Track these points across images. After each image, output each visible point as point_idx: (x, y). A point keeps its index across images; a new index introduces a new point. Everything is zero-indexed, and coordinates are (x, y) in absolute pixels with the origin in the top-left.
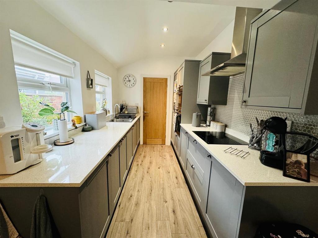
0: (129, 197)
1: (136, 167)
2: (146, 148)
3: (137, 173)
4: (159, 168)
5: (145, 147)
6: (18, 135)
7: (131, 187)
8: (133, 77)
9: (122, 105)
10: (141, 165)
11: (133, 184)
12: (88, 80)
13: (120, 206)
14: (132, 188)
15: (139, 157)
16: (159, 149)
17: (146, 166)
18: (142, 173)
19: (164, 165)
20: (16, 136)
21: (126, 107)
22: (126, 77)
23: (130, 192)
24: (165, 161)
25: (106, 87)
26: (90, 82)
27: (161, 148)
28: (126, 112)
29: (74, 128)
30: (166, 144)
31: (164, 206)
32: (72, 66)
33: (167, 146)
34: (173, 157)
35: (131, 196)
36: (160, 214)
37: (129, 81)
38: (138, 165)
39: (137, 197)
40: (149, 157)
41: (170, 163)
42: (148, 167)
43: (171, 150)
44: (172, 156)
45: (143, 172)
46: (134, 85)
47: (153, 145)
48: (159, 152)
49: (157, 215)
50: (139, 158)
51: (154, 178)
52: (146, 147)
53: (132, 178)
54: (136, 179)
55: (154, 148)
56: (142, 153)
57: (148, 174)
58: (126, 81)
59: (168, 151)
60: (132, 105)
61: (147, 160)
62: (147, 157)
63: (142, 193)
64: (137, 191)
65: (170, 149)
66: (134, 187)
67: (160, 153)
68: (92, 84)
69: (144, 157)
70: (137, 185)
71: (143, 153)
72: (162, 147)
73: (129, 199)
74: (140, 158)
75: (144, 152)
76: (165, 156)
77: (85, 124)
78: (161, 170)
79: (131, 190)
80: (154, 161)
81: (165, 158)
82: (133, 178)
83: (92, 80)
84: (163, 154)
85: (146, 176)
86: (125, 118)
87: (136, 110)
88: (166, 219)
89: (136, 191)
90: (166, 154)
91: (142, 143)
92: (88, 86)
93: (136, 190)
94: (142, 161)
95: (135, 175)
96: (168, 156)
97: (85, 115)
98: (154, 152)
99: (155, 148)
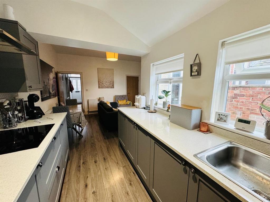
0: (132, 183)
13: (134, 173)
14: (137, 195)
31: (96, 188)
35: (131, 184)
36: (99, 179)
39: (124, 185)
49: (101, 178)
63: (122, 193)
64: (129, 193)
73: (130, 181)
88: (94, 178)
89: (129, 191)
93: (131, 193)
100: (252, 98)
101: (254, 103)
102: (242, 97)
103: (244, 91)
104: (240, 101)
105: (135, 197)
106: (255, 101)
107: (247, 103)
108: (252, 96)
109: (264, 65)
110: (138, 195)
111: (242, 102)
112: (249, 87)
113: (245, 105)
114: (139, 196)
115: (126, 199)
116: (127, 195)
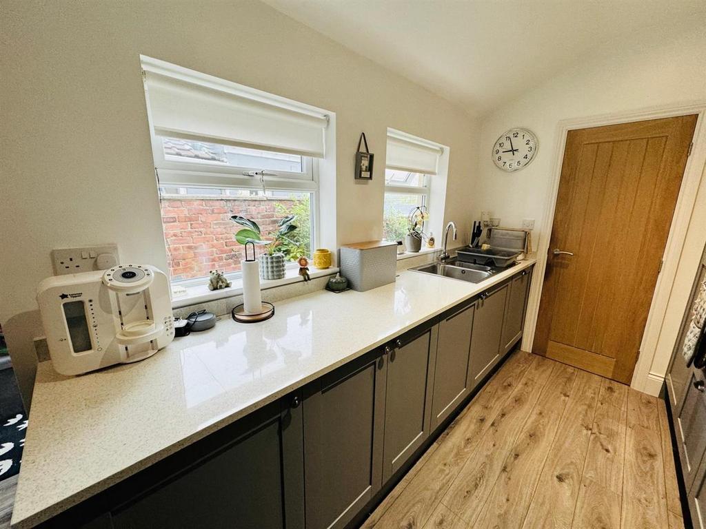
0: (405, 523)
1: (472, 427)
2: (536, 369)
3: (466, 450)
4: (560, 479)
5: (534, 364)
6: (80, 295)
7: (426, 489)
8: (527, 137)
9: (477, 224)
10: (493, 425)
11: (437, 486)
12: (359, 157)
14: (428, 494)
15: (500, 392)
16: (589, 394)
17: (510, 440)
18: (482, 459)
19: (590, 474)
20: (73, 296)
21: (490, 230)
22: (503, 140)
23: (415, 509)
24: (601, 456)
25: (433, 173)
26: (365, 163)
27: (602, 390)
28: (485, 247)
29: (302, 278)
30: (636, 384)
32: (323, 126)
33: (639, 395)
34: (658, 464)
35: (410, 526)
37: (513, 151)
38: (482, 420)
40: (537, 411)
41: (629, 487)
42: (516, 448)
43: (652, 424)
44: (651, 456)
45: (490, 458)
46: (526, 161)
47: (570, 370)
48: (590, 406)
50: (498, 398)
51: (521, 510)
52: (539, 365)
53: (444, 459)
54: (455, 469)
55: (569, 379)
56: (514, 384)
57: (504, 475)
58: (501, 154)
59: (633, 421)
60: (511, 227)
61: (522, 419)
62: (527, 406)
64: (438, 520)
65: (648, 417)
66: (436, 498)
67: (592, 415)
68: (370, 169)
69: (518, 401)
70: (447, 498)
71: (520, 386)
72: (610, 389)
74: (502, 399)
75: (524, 380)
76: (611, 435)
77: (338, 269)
78: (568, 494)
79: (418, 501)
80: (552, 435)
81: (610, 448)
82: (448, 461)
83: (372, 157)
84: (603, 425)
85: (492, 480)
86: (475, 263)
87: (520, 243)
89: (432, 521)
90: (622, 428)
91: (527, 346)
92: (358, 175)
93: (435, 515)
94: (503, 415)
95: (457, 454)
96: (626, 446)
97: (340, 250)
98: (563, 398)
99: (575, 384)
100: (191, 224)
101: (196, 233)
102: (172, 224)
103: (171, 209)
104: (169, 233)
105: (435, 498)
106: (197, 230)
107: (184, 234)
108: (190, 220)
109: (182, 154)
110: (429, 492)
111: (174, 235)
112: (179, 200)
113: (181, 240)
114: (428, 490)
115: (456, 520)
116: (445, 524)
